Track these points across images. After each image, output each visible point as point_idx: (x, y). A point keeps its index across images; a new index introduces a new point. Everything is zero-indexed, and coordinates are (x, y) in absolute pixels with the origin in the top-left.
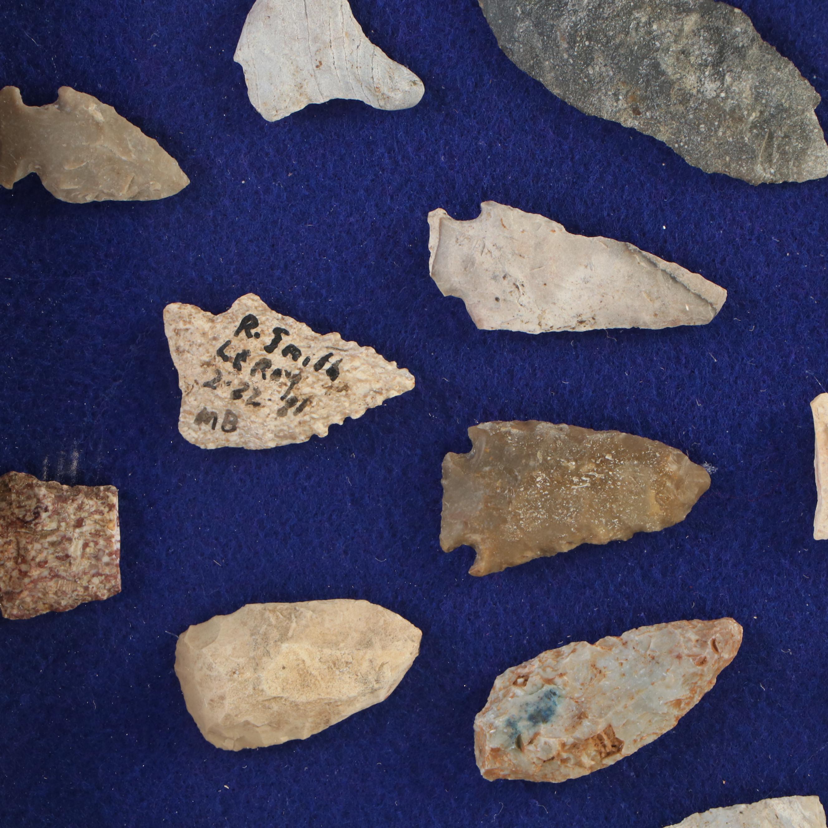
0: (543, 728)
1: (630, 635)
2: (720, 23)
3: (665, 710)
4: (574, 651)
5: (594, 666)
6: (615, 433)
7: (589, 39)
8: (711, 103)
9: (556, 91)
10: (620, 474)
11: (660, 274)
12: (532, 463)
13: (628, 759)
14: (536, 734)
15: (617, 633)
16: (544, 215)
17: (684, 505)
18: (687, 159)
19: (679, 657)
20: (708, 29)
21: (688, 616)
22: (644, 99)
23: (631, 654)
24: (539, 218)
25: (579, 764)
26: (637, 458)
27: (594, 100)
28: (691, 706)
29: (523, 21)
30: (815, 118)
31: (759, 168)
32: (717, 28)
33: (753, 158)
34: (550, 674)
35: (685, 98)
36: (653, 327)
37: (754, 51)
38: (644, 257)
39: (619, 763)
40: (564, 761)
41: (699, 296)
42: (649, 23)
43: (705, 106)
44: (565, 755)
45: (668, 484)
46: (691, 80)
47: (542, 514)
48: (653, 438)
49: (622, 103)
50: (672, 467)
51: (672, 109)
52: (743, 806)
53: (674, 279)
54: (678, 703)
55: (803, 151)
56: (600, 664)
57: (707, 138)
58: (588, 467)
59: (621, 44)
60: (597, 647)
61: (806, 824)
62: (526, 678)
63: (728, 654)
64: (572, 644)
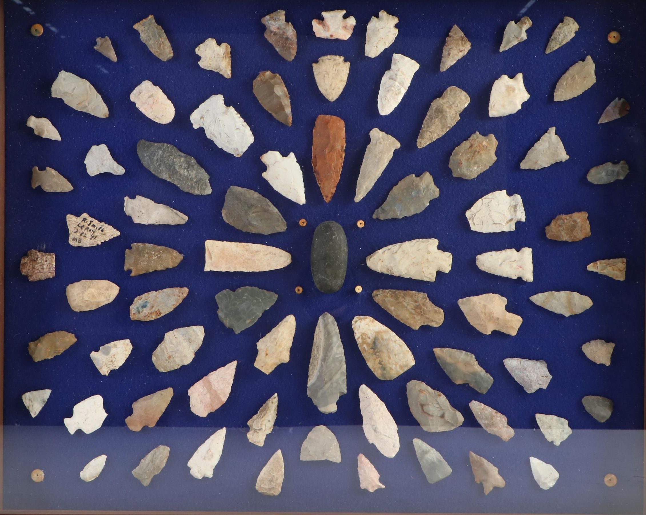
0: (144, 309)
1: (165, 290)
2: (189, 160)
3: (171, 306)
4: (152, 293)
5: (156, 296)
6: (163, 247)
7: (160, 161)
8: (186, 177)
9: (153, 173)
10: (163, 255)
11: (174, 213)
12: (145, 252)
13: (162, 317)
14: (143, 311)
15: (162, 290)
16: (150, 199)
17: (177, 263)
18: (181, 189)
19: (174, 295)
20: (186, 161)
21: (177, 287)
22: (172, 175)
23: (164, 294)
24: (148, 200)
25: (152, 317)
26: (168, 252)
27: (161, 175)
28: (177, 306)
29: (146, 157)
30: (208, 181)
31: (196, 191)
32: (188, 161)
33: (195, 189)
34: (146, 298)
35: (181, 175)
36: (172, 224)
37: (196, 166)
38: (171, 209)
39: (161, 317)
40: (149, 316)
41: (182, 218)
42: (173, 159)
43: (185, 177)
44: (149, 315)
45: (174, 258)
46: (182, 172)
47: (146, 263)
48: (171, 248)
49: (167, 176)
50: (175, 254)
51: (178, 178)
52: (186, 328)
53: (177, 214)
54: (174, 305)
55: (206, 188)
56: (157, 296)
57: (185, 184)
58: (156, 253)
59: (167, 163)
60: (157, 292)
61: (200, 332)
62: (141, 298)
63: (185, 295)
64: (152, 292)
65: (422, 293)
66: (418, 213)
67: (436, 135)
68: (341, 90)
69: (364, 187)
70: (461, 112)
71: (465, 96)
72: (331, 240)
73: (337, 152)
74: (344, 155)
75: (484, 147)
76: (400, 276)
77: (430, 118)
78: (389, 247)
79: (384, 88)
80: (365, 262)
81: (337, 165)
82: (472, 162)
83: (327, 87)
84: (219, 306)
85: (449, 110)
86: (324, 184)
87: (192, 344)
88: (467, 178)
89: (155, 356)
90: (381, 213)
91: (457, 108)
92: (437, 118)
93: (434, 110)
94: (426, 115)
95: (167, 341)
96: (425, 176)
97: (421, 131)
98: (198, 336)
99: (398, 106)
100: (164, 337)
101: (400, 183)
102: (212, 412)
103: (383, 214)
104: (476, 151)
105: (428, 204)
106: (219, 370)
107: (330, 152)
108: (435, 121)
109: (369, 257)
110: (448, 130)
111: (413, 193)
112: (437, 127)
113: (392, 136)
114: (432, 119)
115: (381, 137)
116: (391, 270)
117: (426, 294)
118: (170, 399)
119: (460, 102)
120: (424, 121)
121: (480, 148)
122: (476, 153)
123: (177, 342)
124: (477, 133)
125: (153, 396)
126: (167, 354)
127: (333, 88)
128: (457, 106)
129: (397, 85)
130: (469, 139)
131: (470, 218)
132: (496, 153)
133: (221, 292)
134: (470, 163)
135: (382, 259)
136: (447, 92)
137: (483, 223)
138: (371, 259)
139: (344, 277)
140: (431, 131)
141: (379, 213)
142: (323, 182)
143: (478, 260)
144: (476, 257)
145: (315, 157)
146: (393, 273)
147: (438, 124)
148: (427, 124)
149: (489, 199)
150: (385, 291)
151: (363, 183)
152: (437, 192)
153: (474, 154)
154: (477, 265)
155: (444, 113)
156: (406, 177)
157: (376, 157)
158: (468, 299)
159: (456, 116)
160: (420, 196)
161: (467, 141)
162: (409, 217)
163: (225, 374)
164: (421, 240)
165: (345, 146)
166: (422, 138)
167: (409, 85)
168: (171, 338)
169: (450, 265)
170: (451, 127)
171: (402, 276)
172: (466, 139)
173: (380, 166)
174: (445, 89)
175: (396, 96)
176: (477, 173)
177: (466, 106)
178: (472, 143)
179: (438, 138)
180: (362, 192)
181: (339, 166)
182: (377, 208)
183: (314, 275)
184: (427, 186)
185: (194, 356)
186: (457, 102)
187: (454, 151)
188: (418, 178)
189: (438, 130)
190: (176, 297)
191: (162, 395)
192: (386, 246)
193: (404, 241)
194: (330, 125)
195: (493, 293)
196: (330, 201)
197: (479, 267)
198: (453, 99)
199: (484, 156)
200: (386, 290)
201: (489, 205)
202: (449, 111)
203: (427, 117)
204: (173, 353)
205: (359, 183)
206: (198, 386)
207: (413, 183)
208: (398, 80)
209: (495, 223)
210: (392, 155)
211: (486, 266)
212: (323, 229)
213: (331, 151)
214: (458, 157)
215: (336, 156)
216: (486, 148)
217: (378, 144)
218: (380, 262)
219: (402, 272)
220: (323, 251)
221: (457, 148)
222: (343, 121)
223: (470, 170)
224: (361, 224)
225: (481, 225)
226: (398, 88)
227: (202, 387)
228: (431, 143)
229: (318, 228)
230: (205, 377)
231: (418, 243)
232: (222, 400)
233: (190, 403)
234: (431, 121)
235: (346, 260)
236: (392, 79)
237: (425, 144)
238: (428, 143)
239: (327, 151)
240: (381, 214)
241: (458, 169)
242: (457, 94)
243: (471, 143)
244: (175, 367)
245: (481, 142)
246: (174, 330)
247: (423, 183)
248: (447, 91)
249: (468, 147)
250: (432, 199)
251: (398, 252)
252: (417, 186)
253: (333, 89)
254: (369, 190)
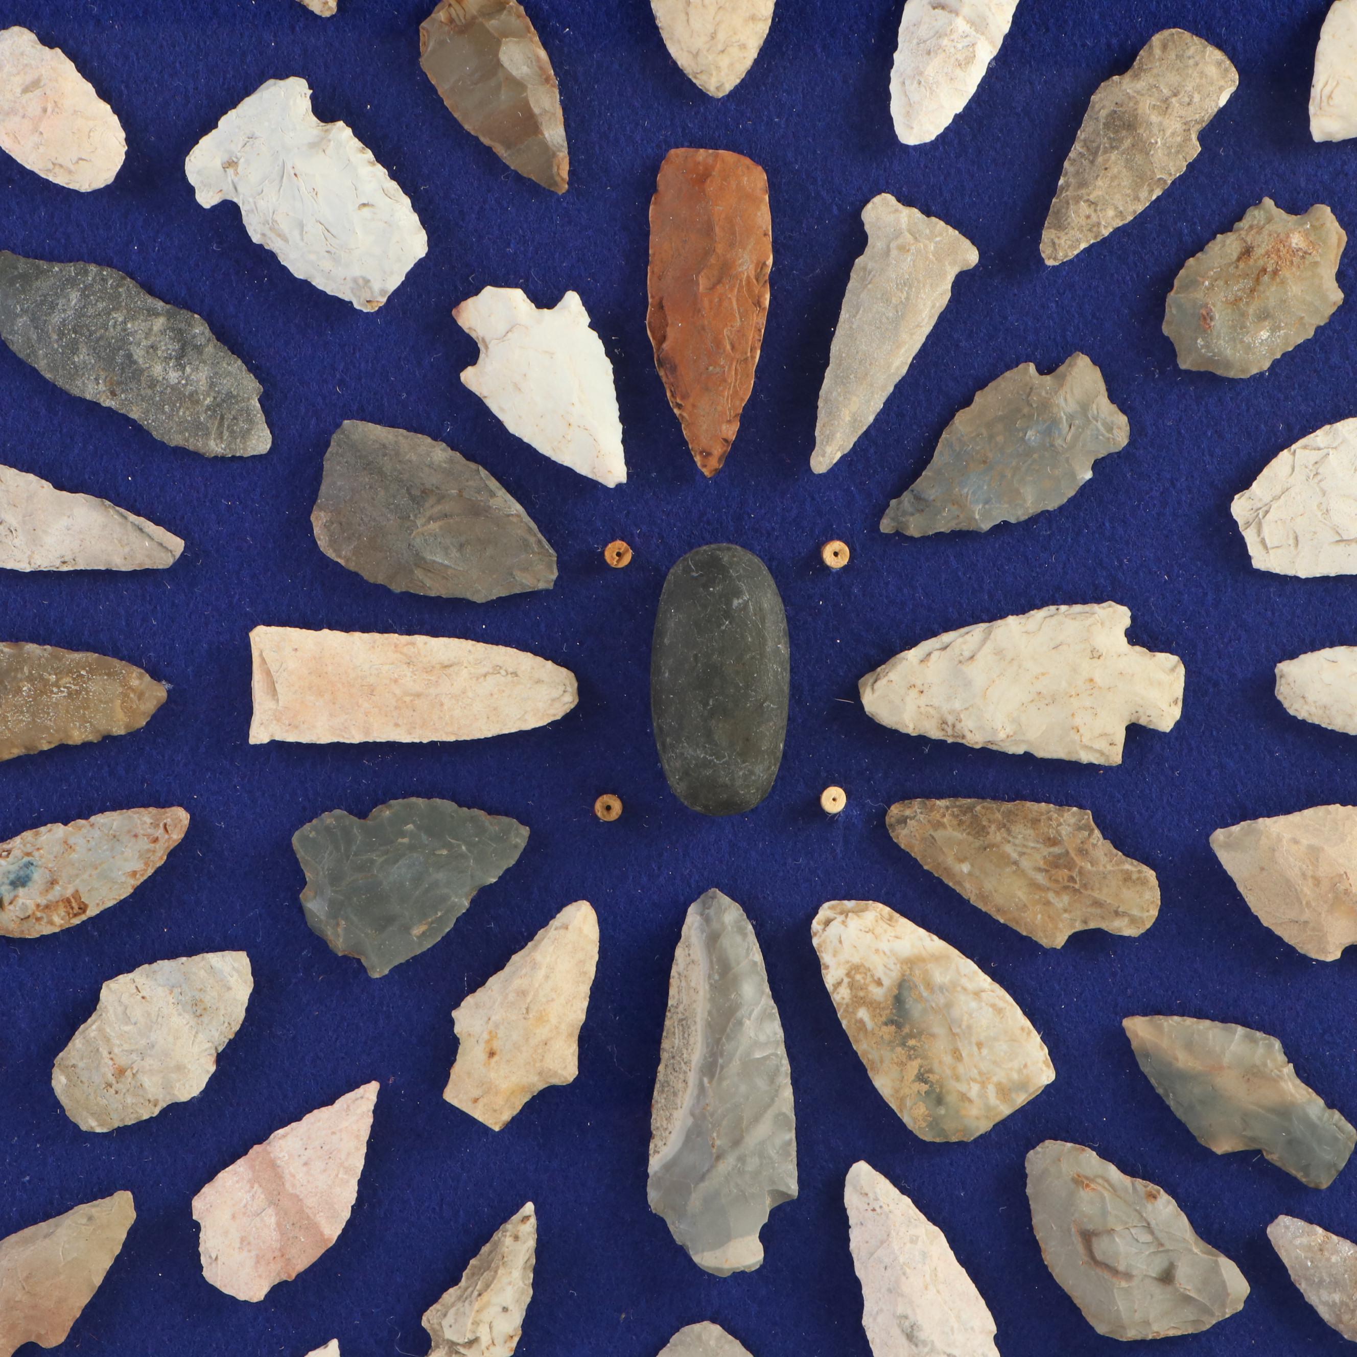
0: (21, 891)
1: (99, 819)
2: (183, 326)
3: (123, 879)
4: (50, 831)
5: (65, 842)
6: (89, 654)
7: (75, 332)
8: (174, 388)
9: (48, 376)
10: (92, 687)
11: (129, 526)
12: (19, 676)
13: (90, 919)
14: (16, 897)
15: (87, 818)
16: (36, 474)
17: (144, 713)
18: (154, 434)
19: (136, 836)
20: (172, 329)
21: (145, 805)
22: (119, 383)
23: (97, 833)
24: (31, 477)
25: (51, 923)
26: (109, 675)
27: (79, 383)
28: (145, 878)
29: (21, 317)
30: (258, 405)
31: (212, 443)
32: (180, 330)
33: (207, 435)
34: (29, 848)
35: (153, 383)
36: (123, 569)
37: (210, 349)
38: (118, 511)
39: (83, 922)
40: (38, 919)
41: (161, 544)
42: (125, 323)
43: (169, 390)
44: (39, 914)
45: (132, 695)
46: (158, 370)
47: (27, 718)
48: (121, 659)
49: (102, 387)
50: (135, 683)
51: (142, 392)
52: (184, 959)
53: (141, 530)
54: (134, 874)
55: (249, 431)
56: (71, 841)
57: (170, 417)
58: (66, 680)
59: (101, 338)
60: (70, 828)
61: (234, 973)
62: (9, 852)
63: (177, 836)
64: (49, 825)
65: (1075, 809)
66: (1050, 508)
67: (1111, 213)
68: (752, 54)
69: (846, 416)
70: (1204, 124)
71: (1219, 64)
72: (728, 614)
73: (741, 287)
74: (768, 296)
75: (1294, 252)
76: (990, 746)
77: (1088, 149)
78: (947, 637)
79: (915, 41)
80: (856, 696)
81: (741, 333)
82: (1251, 311)
83: (700, 42)
84: (309, 876)
85: (1160, 118)
86: (694, 406)
87: (205, 1019)
88: (1232, 374)
89: (65, 1069)
90: (910, 510)
91: (1191, 108)
92: (1112, 148)
93: (1103, 120)
94: (1072, 139)
95: (111, 1010)
96: (1075, 371)
97: (1054, 200)
98: (229, 989)
99: (968, 108)
100: (97, 999)
101: (979, 397)
102: (286, 1282)
103: (917, 515)
104: (1264, 270)
105: (1089, 475)
106: (308, 1118)
107: (713, 288)
108: (1108, 160)
109: (869, 678)
110: (1158, 192)
111: (1029, 433)
112: (1115, 183)
113: (947, 223)
114: (1095, 154)
115: (904, 226)
116: (954, 726)
117: (1089, 812)
118: (124, 1236)
119: (1198, 88)
120: (1066, 164)
121: (1279, 257)
122: (1266, 278)
123: (149, 1014)
124: (1268, 202)
125: (57, 1226)
126: (111, 1063)
127: (720, 47)
128: (1189, 104)
129: (960, 31)
130: (1237, 225)
131: (1248, 524)
132: (1341, 277)
133: (315, 821)
134: (1243, 315)
135: (919, 683)
136: (1151, 53)
137: (1296, 538)
138: (879, 684)
139: (780, 755)
140: (1092, 197)
141: (905, 513)
142: (691, 400)
143: (1283, 681)
144: (1276, 671)
145: (661, 306)
146: (963, 737)
147: (1119, 172)
148: (1077, 173)
149: (1319, 449)
150: (934, 805)
151: (841, 399)
152: (1119, 428)
153: (1257, 280)
154: (1280, 698)
155: (1140, 131)
156: (1002, 373)
157: (888, 301)
158: (1249, 826)
159: (1187, 139)
160: (1059, 442)
161: (1229, 234)
162: (1019, 524)
163: (333, 1133)
164: (1063, 608)
165: (770, 262)
166: (1060, 227)
167: (1006, 28)
168: (124, 999)
169: (1176, 702)
170: (1169, 182)
171: (994, 748)
172: (1227, 227)
173: (904, 336)
174: (1143, 40)
175: (958, 71)
176: (1271, 351)
177: (1223, 102)
178: (1249, 239)
179: (1121, 224)
180: (838, 435)
181: (751, 338)
182: (897, 494)
183: (663, 744)
184: (1084, 408)
185: (213, 1068)
186: (1189, 88)
187: (1182, 272)
188: (1048, 378)
189: (1118, 196)
190: (144, 844)
191: (90, 1218)
192: (935, 634)
193: (1003, 616)
194: (711, 187)
195: (1344, 804)
196: (719, 472)
197: (1286, 705)
198: (1173, 78)
199: (1294, 288)
200: (938, 802)
201: (1320, 471)
202: (1161, 124)
203: (1077, 148)
204: (134, 1056)
205: (826, 401)
206: (229, 1183)
207: (1029, 395)
208: (966, 10)
209: (1345, 538)
210: (949, 295)
211: (1315, 702)
212: (695, 574)
213: (719, 281)
214: (1199, 295)
215: (738, 300)
216: (1303, 257)
217: (894, 253)
218: (914, 693)
219: (995, 731)
220: (696, 656)
221: (1191, 261)
222: (760, 168)
223: (1242, 342)
224: (836, 554)
225: (1292, 548)
226: (966, 42)
227: (248, 1187)
228: (1092, 246)
229: (676, 570)
230: (256, 1148)
231: (1054, 621)
232: (322, 1234)
233: (201, 1249)
234: (1092, 162)
235: (786, 688)
236: (943, 8)
237: (1072, 247)
238: (1083, 246)
239: (703, 283)
240: (912, 514)
241: (1200, 342)
242: (1189, 58)
243: (1245, 242)
244: (141, 1111)
245: (1282, 236)
246: (138, 971)
247: (1068, 396)
248: (1151, 47)
249: (1235, 256)
250: (1100, 456)
251: (978, 656)
252: (1045, 406)
253: (723, 51)
254: (865, 428)
